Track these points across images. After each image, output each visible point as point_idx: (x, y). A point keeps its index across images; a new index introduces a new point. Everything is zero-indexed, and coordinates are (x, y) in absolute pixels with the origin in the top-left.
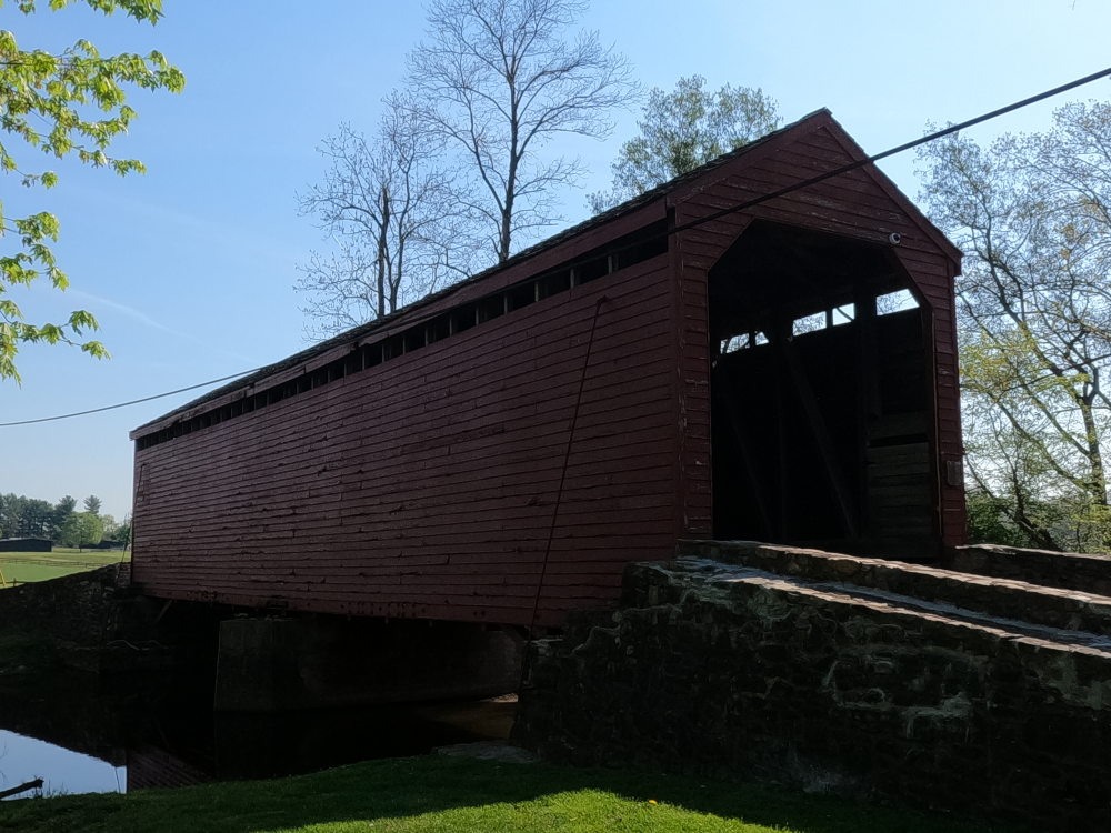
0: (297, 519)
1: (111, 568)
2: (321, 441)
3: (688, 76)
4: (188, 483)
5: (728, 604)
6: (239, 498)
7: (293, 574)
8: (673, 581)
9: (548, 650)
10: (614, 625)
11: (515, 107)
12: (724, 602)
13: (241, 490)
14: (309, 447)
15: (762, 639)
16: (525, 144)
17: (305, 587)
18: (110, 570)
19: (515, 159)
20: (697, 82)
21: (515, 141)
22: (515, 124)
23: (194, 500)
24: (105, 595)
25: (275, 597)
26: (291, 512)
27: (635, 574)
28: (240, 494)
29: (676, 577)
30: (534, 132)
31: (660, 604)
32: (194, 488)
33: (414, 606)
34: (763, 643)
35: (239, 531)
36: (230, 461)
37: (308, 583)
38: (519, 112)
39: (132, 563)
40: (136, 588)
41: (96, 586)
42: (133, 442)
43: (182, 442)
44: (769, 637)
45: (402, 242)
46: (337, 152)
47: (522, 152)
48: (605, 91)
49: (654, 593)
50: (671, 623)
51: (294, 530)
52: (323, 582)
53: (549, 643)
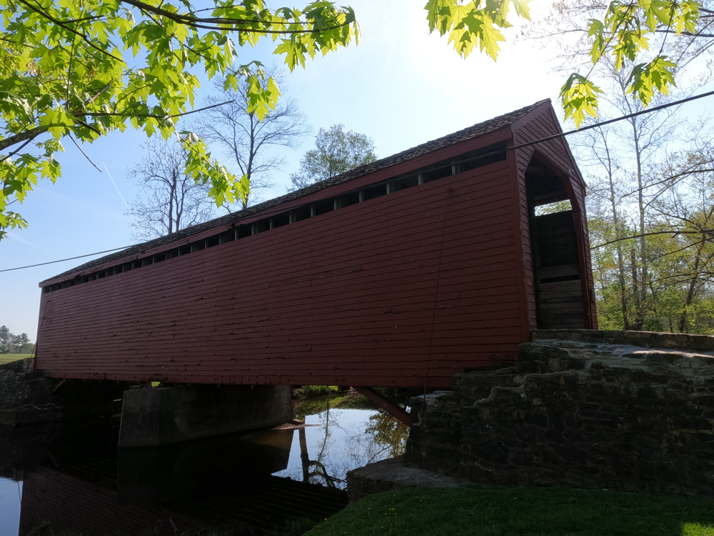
0: (176, 328)
1: (21, 362)
2: (199, 282)
3: (337, 124)
4: (85, 311)
5: (645, 368)
6: (128, 317)
7: (173, 361)
8: (572, 355)
9: (435, 403)
10: (518, 385)
11: (253, 131)
12: (640, 367)
13: (129, 313)
14: (188, 286)
15: (693, 391)
16: (257, 149)
17: (184, 368)
18: (20, 363)
19: (252, 155)
20: (340, 127)
21: (252, 146)
22: (252, 138)
23: (89, 320)
24: (17, 377)
25: (156, 375)
26: (173, 324)
27: (533, 351)
28: (128, 315)
29: (572, 352)
30: (261, 143)
31: (562, 370)
32: (91, 313)
33: (280, 377)
34: (695, 394)
35: (126, 337)
36: (121, 296)
37: (185, 366)
38: (254, 133)
39: (35, 358)
40: (38, 373)
41: (11, 373)
42: (41, 289)
43: (82, 287)
44: (700, 391)
45: (183, 194)
46: (151, 148)
47: (255, 152)
48: (293, 129)
49: (554, 363)
50: (580, 383)
51: (174, 335)
52: (199, 365)
53: (437, 398)
